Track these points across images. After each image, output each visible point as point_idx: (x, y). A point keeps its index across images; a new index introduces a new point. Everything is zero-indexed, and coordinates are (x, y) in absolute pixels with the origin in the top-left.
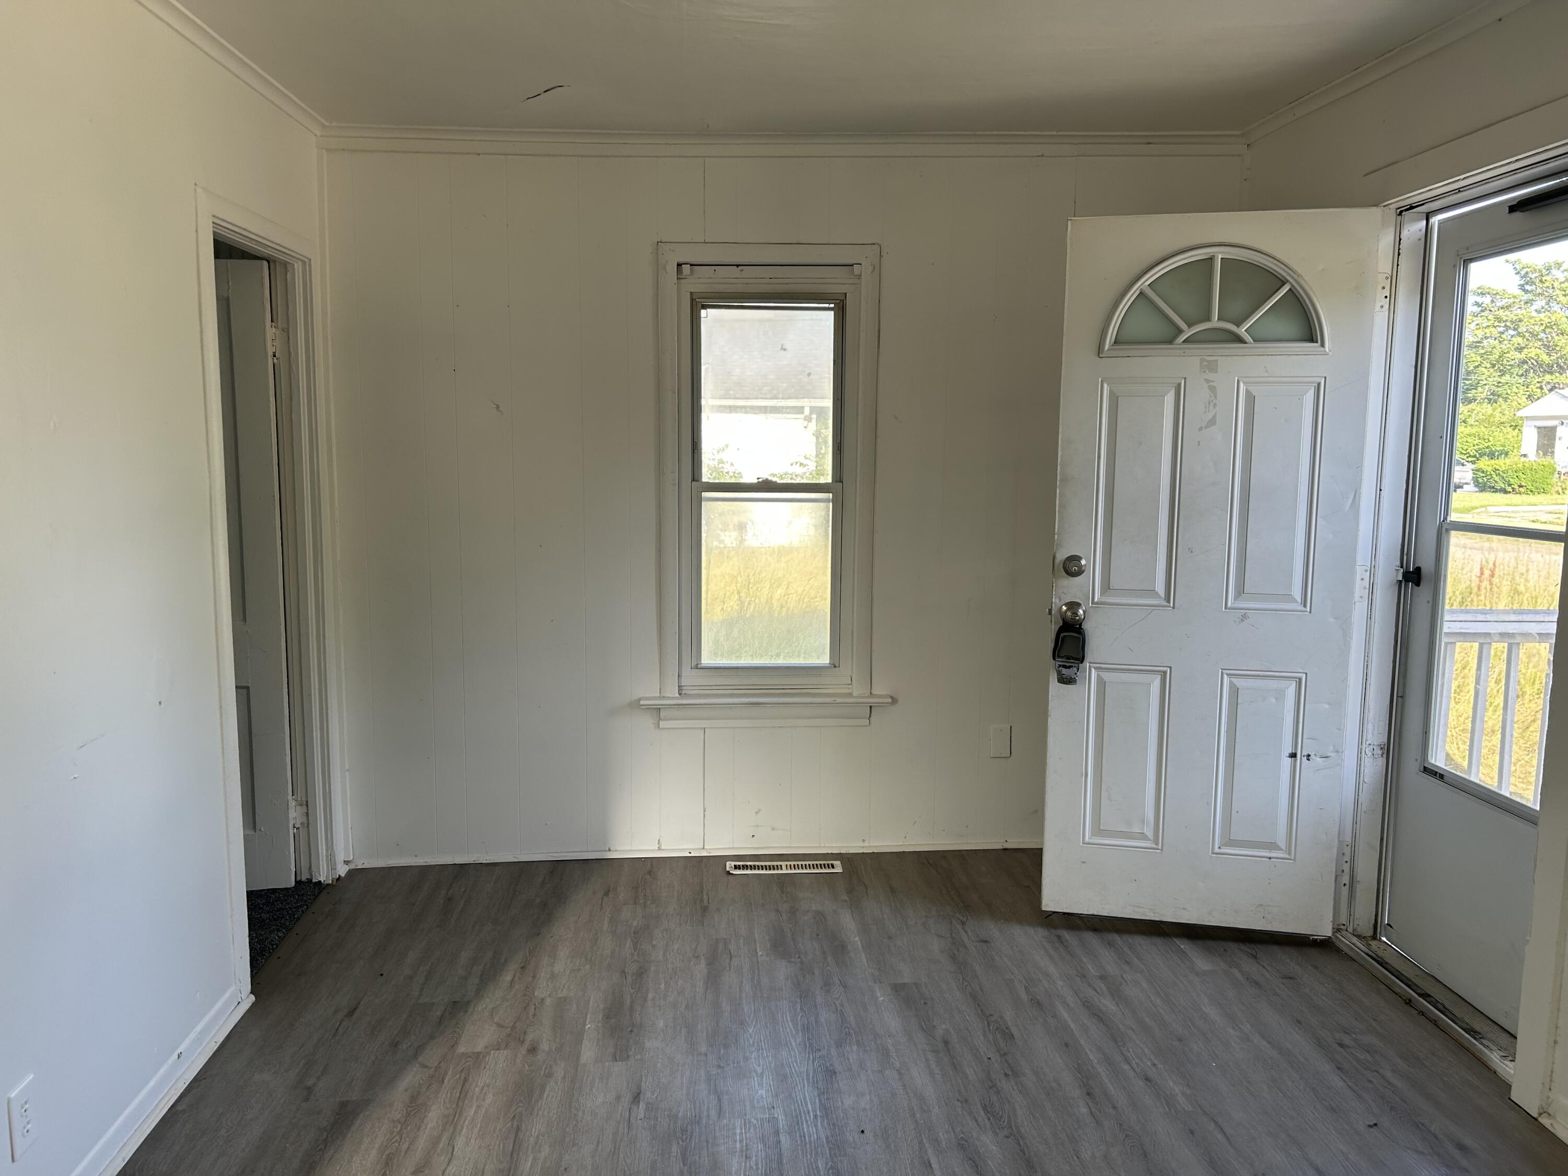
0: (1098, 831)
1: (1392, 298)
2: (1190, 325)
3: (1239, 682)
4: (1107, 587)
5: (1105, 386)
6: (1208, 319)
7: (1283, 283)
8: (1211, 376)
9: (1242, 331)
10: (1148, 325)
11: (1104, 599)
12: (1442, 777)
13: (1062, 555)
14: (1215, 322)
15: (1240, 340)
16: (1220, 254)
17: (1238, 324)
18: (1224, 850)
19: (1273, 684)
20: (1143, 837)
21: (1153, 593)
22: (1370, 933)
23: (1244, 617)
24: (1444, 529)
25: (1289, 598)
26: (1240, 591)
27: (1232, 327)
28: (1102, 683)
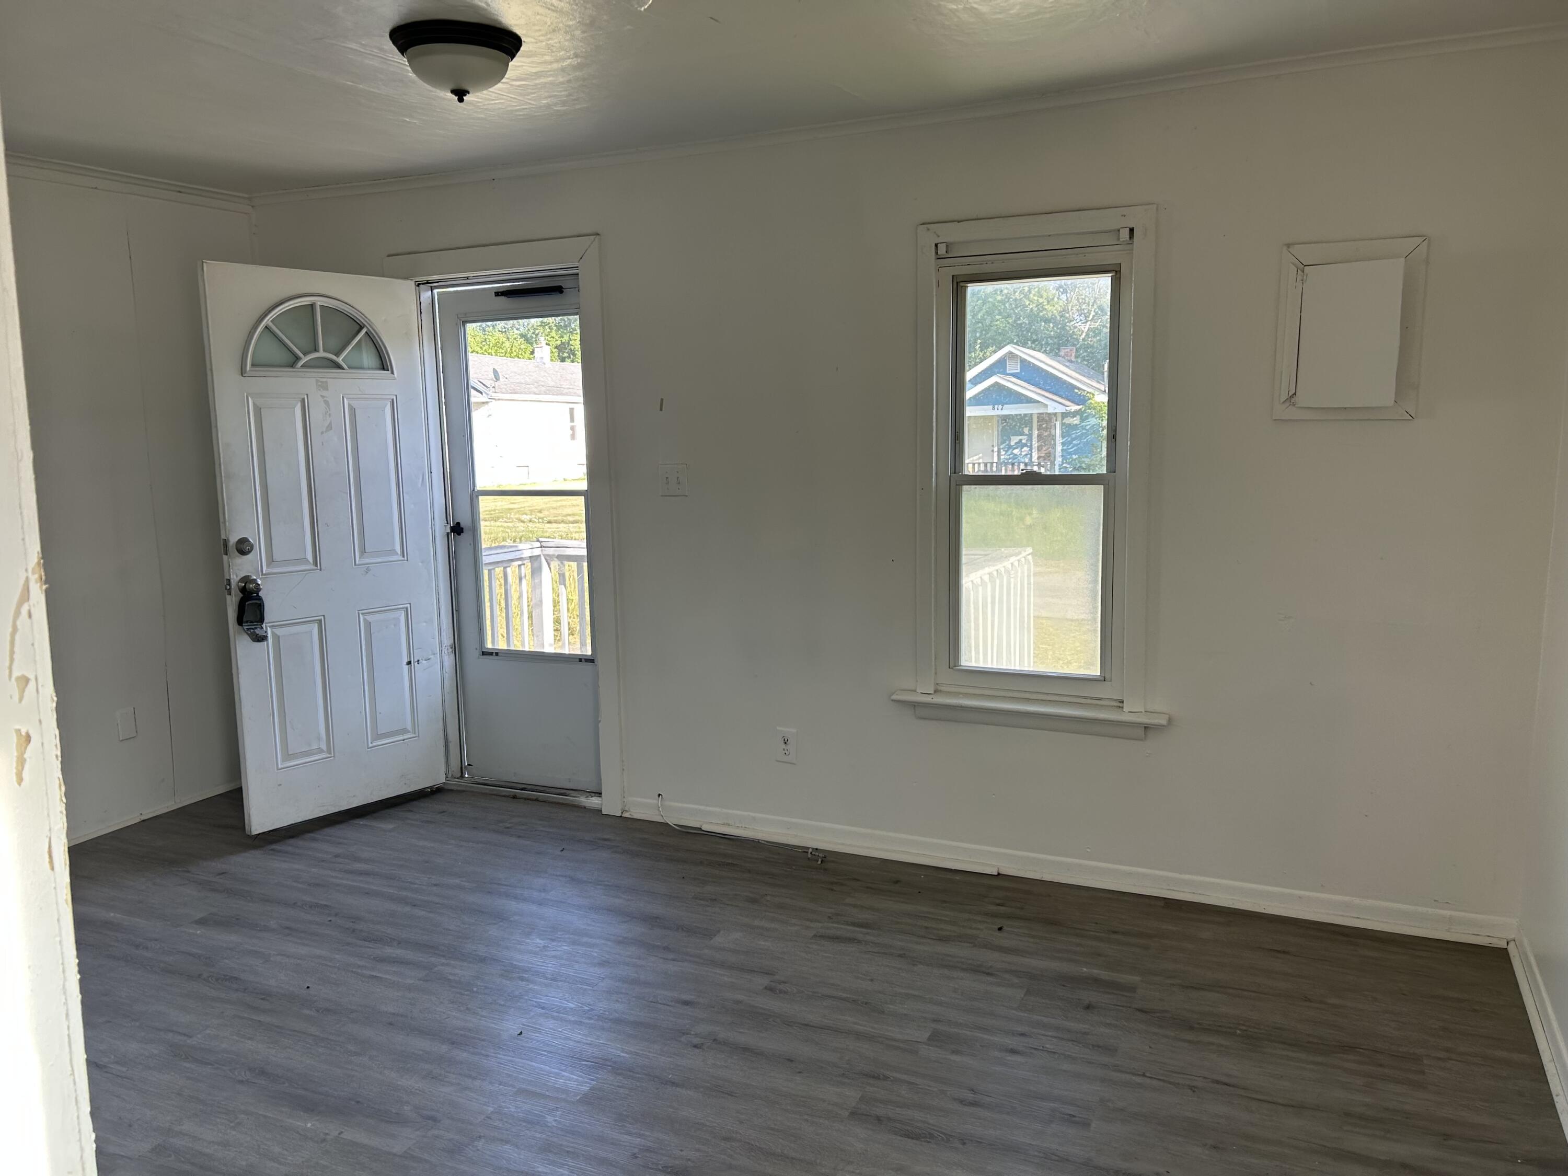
0: (288, 756)
2: (305, 354)
3: (370, 618)
4: (271, 561)
5: (250, 399)
6: (316, 350)
7: (361, 328)
8: (324, 393)
9: (340, 360)
10: (273, 352)
11: (270, 570)
12: (497, 654)
13: (233, 540)
14: (321, 354)
15: (339, 367)
16: (320, 301)
17: (337, 354)
18: (374, 744)
19: (391, 615)
20: (320, 751)
21: (305, 560)
22: (459, 775)
23: (368, 570)
24: (475, 495)
25: (393, 552)
26: (363, 551)
27: (334, 357)
28: (277, 638)
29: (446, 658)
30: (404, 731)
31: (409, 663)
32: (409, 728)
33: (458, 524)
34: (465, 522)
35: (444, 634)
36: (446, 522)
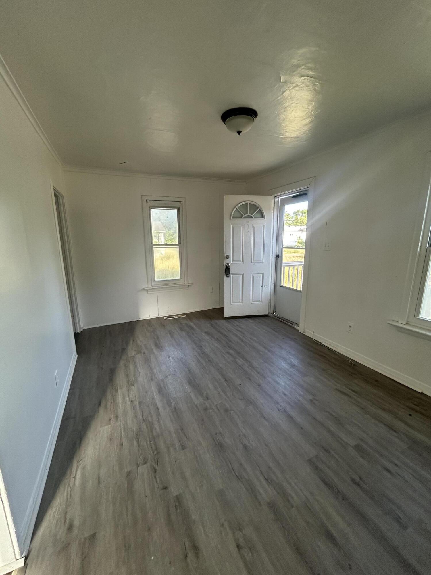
0: (233, 302)
1: (274, 211)
2: (244, 215)
3: (254, 275)
4: (233, 260)
5: (231, 225)
6: (247, 214)
7: (258, 208)
8: (248, 224)
9: (252, 216)
10: (238, 214)
11: (233, 262)
12: (283, 287)
13: (225, 255)
14: (248, 214)
15: (252, 217)
16: (249, 202)
17: (252, 215)
18: (253, 303)
19: (259, 275)
20: (240, 302)
21: (240, 261)
22: (273, 313)
23: (254, 264)
24: (282, 248)
25: (261, 261)
26: (254, 260)
27: (251, 215)
28: (233, 277)
29: (272, 286)
30: (259, 301)
31: (262, 286)
32: (261, 301)
33: (278, 255)
34: (280, 255)
35: (272, 281)
36: (275, 254)
